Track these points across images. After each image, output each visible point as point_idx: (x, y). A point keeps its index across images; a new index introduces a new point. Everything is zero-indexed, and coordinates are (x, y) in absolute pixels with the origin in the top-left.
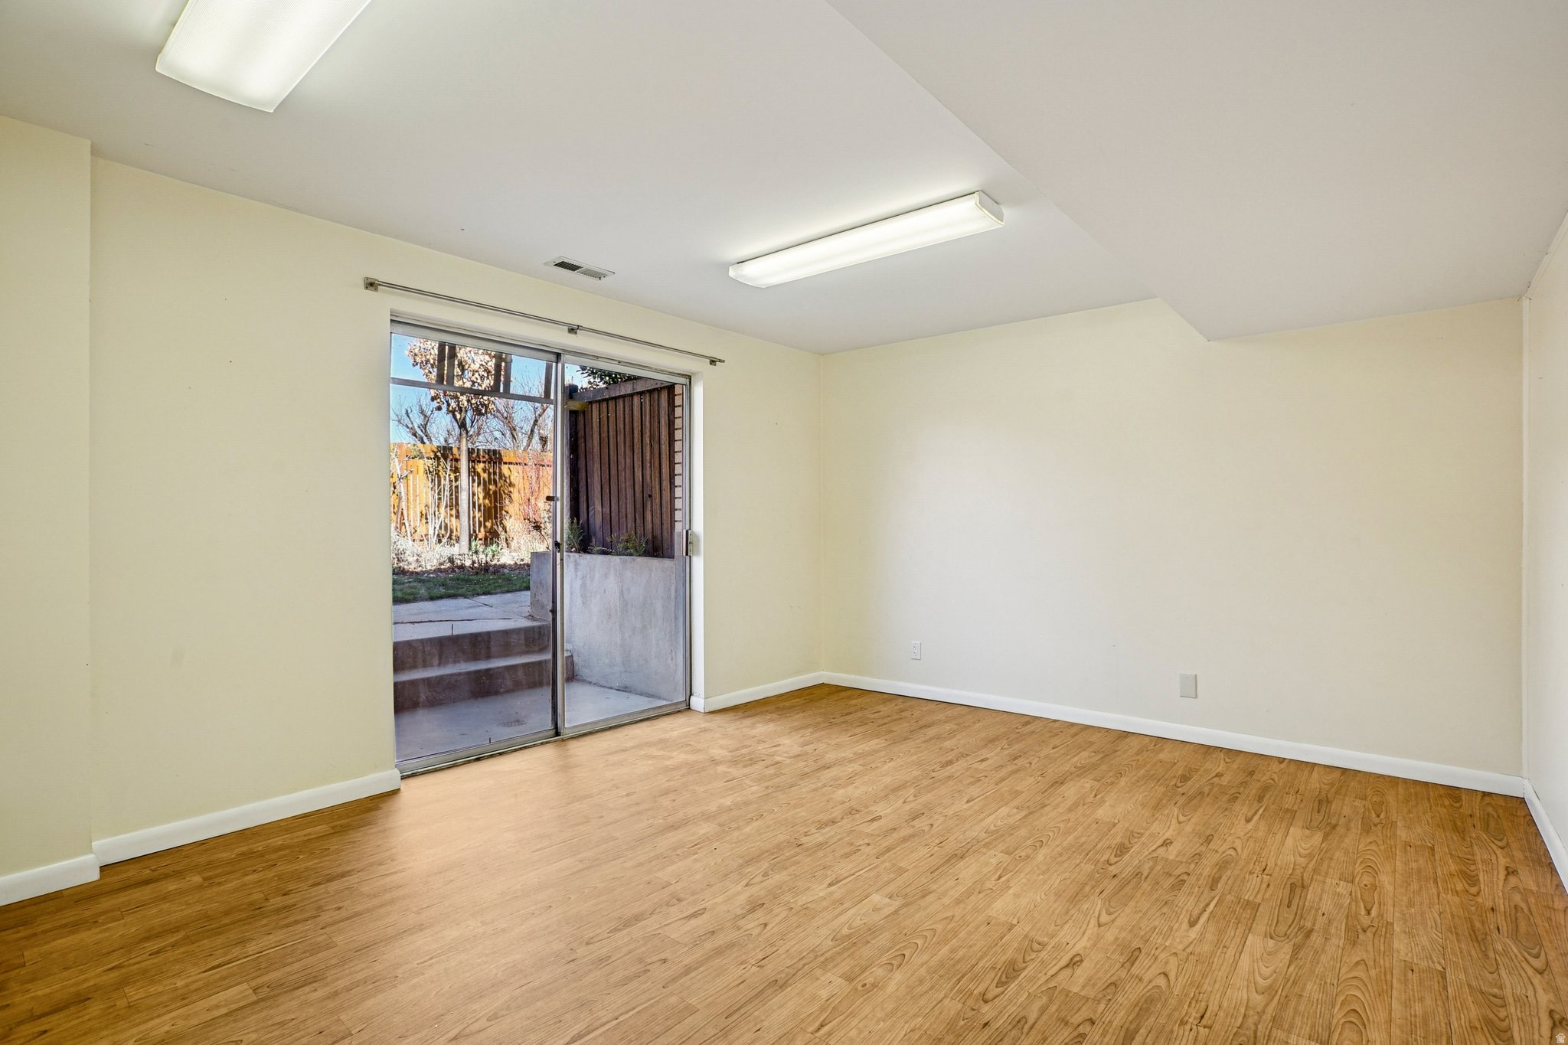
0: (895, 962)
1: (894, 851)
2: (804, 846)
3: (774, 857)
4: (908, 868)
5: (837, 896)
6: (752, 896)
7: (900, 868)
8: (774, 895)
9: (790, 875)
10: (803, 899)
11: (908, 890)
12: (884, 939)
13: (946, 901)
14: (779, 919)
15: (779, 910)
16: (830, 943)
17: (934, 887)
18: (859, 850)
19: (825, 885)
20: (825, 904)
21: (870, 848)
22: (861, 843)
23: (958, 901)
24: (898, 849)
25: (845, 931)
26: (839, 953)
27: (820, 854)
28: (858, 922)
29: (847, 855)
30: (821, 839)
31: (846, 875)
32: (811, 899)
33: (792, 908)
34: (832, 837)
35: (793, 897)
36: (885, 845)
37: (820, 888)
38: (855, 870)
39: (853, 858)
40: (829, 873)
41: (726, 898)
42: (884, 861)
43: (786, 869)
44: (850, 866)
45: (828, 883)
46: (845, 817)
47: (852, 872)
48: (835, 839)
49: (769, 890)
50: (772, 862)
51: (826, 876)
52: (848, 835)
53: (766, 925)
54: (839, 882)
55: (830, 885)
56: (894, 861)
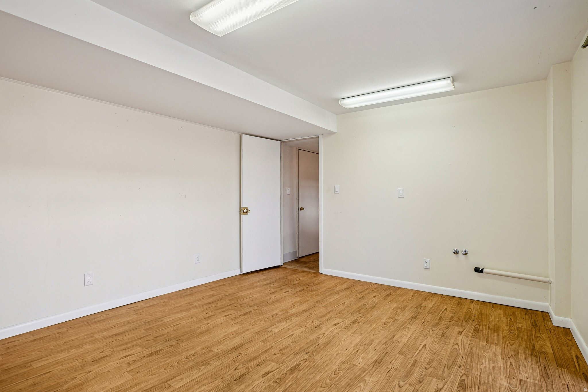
0: (275, 315)
1: (263, 351)
2: (305, 352)
3: (318, 346)
4: (260, 342)
5: (290, 331)
6: (320, 330)
7: (264, 342)
8: (312, 331)
9: (309, 338)
10: (302, 329)
11: (263, 334)
12: (276, 320)
13: (252, 330)
14: (309, 323)
15: (310, 326)
16: (293, 318)
17: (254, 335)
18: (280, 351)
19: (295, 334)
20: (294, 328)
21: (274, 352)
22: (278, 355)
23: (247, 330)
24: (261, 352)
25: (288, 321)
26: (290, 316)
27: (297, 348)
28: (284, 324)
29: (286, 348)
30: (298, 357)
31: (286, 339)
32: (299, 330)
33: (305, 327)
34: (292, 359)
35: (305, 330)
36: (267, 354)
37: (296, 334)
38: (282, 341)
39: (283, 347)
40: (293, 340)
41: (329, 329)
42: (269, 345)
43: (311, 341)
44: (284, 343)
45: (293, 336)
46: (284, 375)
47: (284, 340)
48: (290, 357)
49: (315, 332)
50: (318, 344)
51: (294, 338)
52: (284, 360)
53: (312, 322)
54: (289, 336)
55: (293, 335)
56: (265, 345)
